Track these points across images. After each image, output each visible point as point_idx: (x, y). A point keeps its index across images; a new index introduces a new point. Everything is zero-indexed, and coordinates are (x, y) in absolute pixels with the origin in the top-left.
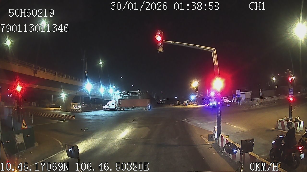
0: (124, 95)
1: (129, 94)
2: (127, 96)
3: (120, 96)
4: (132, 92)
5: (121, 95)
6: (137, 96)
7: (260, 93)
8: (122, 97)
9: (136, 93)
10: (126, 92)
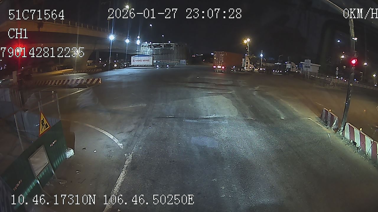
0: (155, 48)
1: (162, 46)
2: (159, 48)
3: (150, 49)
4: (166, 43)
5: (152, 47)
6: (172, 49)
7: (336, 71)
8: (153, 49)
9: (171, 45)
10: (158, 44)
